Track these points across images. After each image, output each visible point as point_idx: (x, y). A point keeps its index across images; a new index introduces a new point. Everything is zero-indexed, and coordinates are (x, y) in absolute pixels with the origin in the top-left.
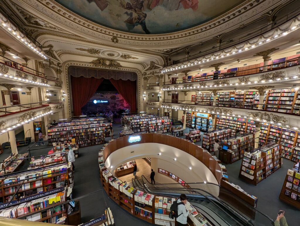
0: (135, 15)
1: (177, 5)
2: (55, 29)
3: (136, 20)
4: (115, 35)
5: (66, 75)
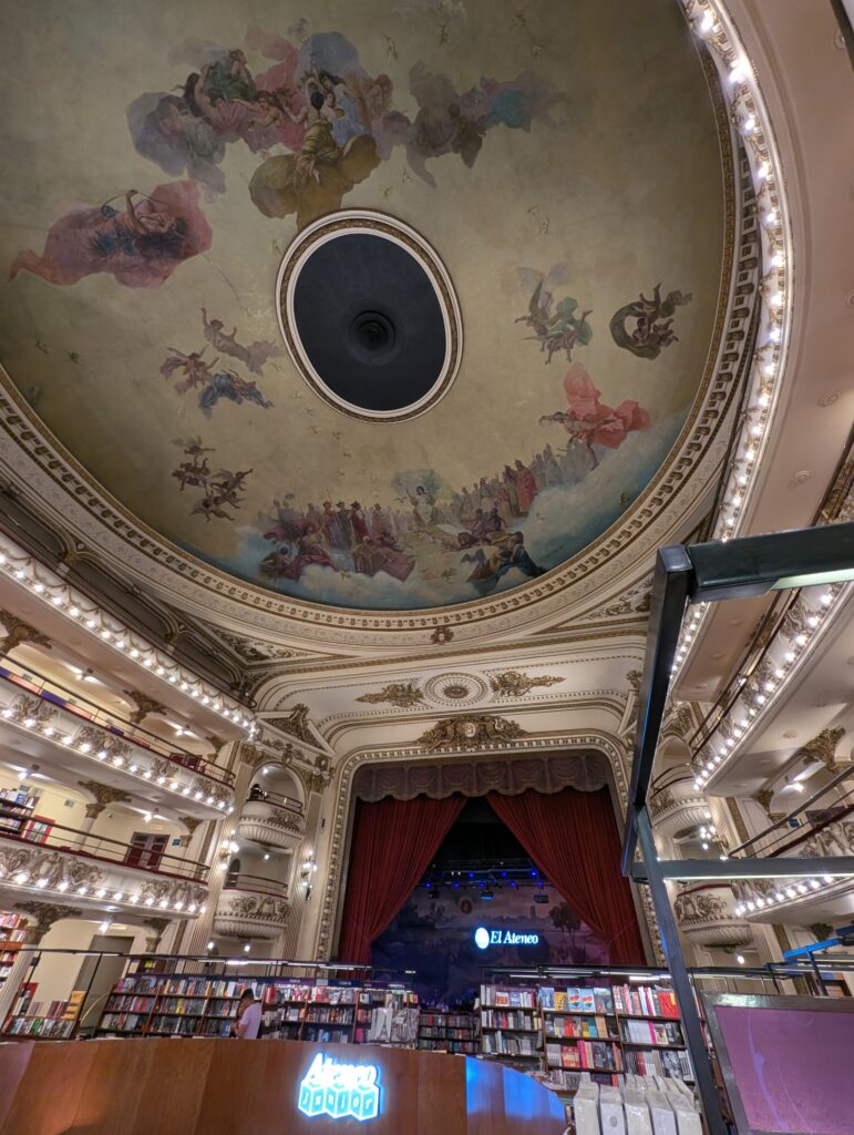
0: (490, 551)
1: (588, 456)
2: (290, 655)
3: (499, 563)
4: (441, 623)
5: (343, 794)
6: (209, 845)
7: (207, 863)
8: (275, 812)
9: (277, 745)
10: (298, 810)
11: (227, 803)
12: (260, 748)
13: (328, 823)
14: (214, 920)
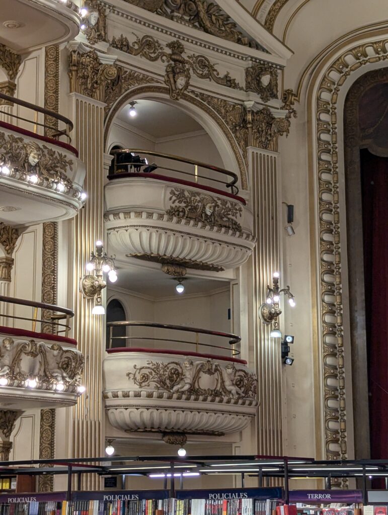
5: (326, 148)
6: (54, 272)
7: (61, 302)
8: (181, 197)
9: (147, 46)
10: (229, 190)
11: (69, 183)
12: (109, 57)
13: (300, 213)
14: (106, 408)
